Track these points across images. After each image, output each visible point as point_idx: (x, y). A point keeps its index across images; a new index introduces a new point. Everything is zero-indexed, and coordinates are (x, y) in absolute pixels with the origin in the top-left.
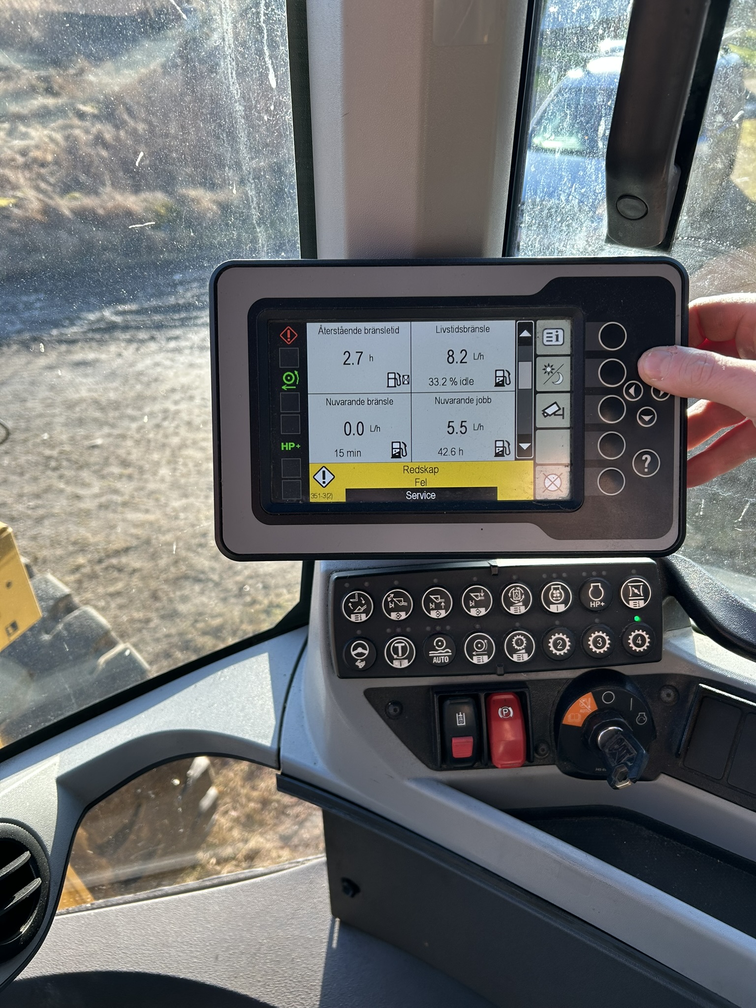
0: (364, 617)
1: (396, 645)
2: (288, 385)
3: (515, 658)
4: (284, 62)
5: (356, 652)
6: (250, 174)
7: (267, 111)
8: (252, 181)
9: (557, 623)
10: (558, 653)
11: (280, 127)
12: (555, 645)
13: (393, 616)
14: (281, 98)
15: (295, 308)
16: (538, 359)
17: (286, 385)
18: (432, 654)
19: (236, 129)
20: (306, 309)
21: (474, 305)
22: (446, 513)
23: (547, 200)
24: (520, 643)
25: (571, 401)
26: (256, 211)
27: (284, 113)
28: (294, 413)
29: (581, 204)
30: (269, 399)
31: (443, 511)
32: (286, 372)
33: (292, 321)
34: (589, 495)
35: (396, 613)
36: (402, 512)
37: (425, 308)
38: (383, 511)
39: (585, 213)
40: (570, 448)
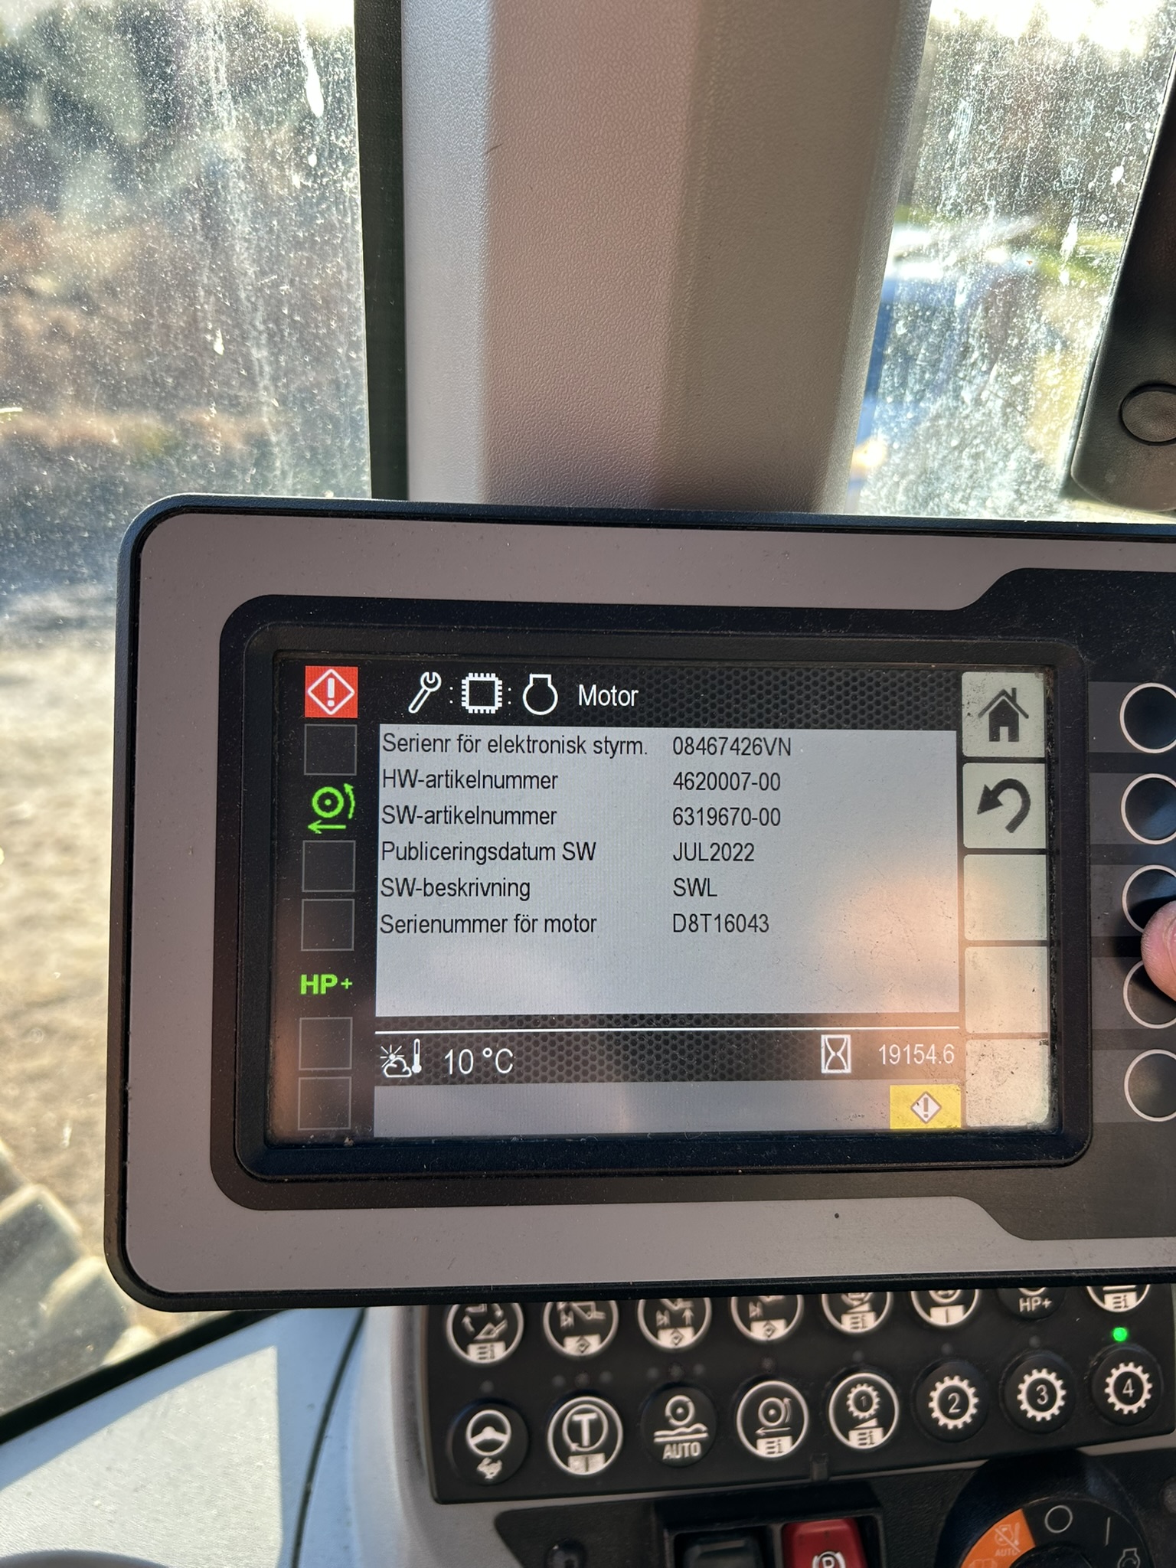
0: (499, 1352)
1: (577, 1418)
2: (326, 821)
3: (854, 1441)
4: (342, 54)
5: (479, 1438)
6: (255, 309)
7: (302, 166)
8: (261, 327)
9: (948, 1351)
10: (951, 1424)
11: (329, 208)
12: (945, 1404)
13: (571, 1346)
14: (333, 138)
15: (351, 624)
16: (967, 767)
17: (319, 821)
18: (661, 1436)
19: (225, 202)
20: (380, 627)
21: (814, 631)
22: (744, 1173)
23: (929, 398)
24: (864, 1404)
25: (1050, 877)
26: (269, 394)
27: (340, 174)
28: (338, 895)
29: (1008, 410)
30: (272, 859)
31: (735, 1168)
32: (322, 787)
33: (340, 656)
34: (1103, 1121)
35: (577, 1338)
36: (626, 1170)
37: (690, 635)
38: (576, 1168)
39: (1017, 429)
40: (1051, 996)
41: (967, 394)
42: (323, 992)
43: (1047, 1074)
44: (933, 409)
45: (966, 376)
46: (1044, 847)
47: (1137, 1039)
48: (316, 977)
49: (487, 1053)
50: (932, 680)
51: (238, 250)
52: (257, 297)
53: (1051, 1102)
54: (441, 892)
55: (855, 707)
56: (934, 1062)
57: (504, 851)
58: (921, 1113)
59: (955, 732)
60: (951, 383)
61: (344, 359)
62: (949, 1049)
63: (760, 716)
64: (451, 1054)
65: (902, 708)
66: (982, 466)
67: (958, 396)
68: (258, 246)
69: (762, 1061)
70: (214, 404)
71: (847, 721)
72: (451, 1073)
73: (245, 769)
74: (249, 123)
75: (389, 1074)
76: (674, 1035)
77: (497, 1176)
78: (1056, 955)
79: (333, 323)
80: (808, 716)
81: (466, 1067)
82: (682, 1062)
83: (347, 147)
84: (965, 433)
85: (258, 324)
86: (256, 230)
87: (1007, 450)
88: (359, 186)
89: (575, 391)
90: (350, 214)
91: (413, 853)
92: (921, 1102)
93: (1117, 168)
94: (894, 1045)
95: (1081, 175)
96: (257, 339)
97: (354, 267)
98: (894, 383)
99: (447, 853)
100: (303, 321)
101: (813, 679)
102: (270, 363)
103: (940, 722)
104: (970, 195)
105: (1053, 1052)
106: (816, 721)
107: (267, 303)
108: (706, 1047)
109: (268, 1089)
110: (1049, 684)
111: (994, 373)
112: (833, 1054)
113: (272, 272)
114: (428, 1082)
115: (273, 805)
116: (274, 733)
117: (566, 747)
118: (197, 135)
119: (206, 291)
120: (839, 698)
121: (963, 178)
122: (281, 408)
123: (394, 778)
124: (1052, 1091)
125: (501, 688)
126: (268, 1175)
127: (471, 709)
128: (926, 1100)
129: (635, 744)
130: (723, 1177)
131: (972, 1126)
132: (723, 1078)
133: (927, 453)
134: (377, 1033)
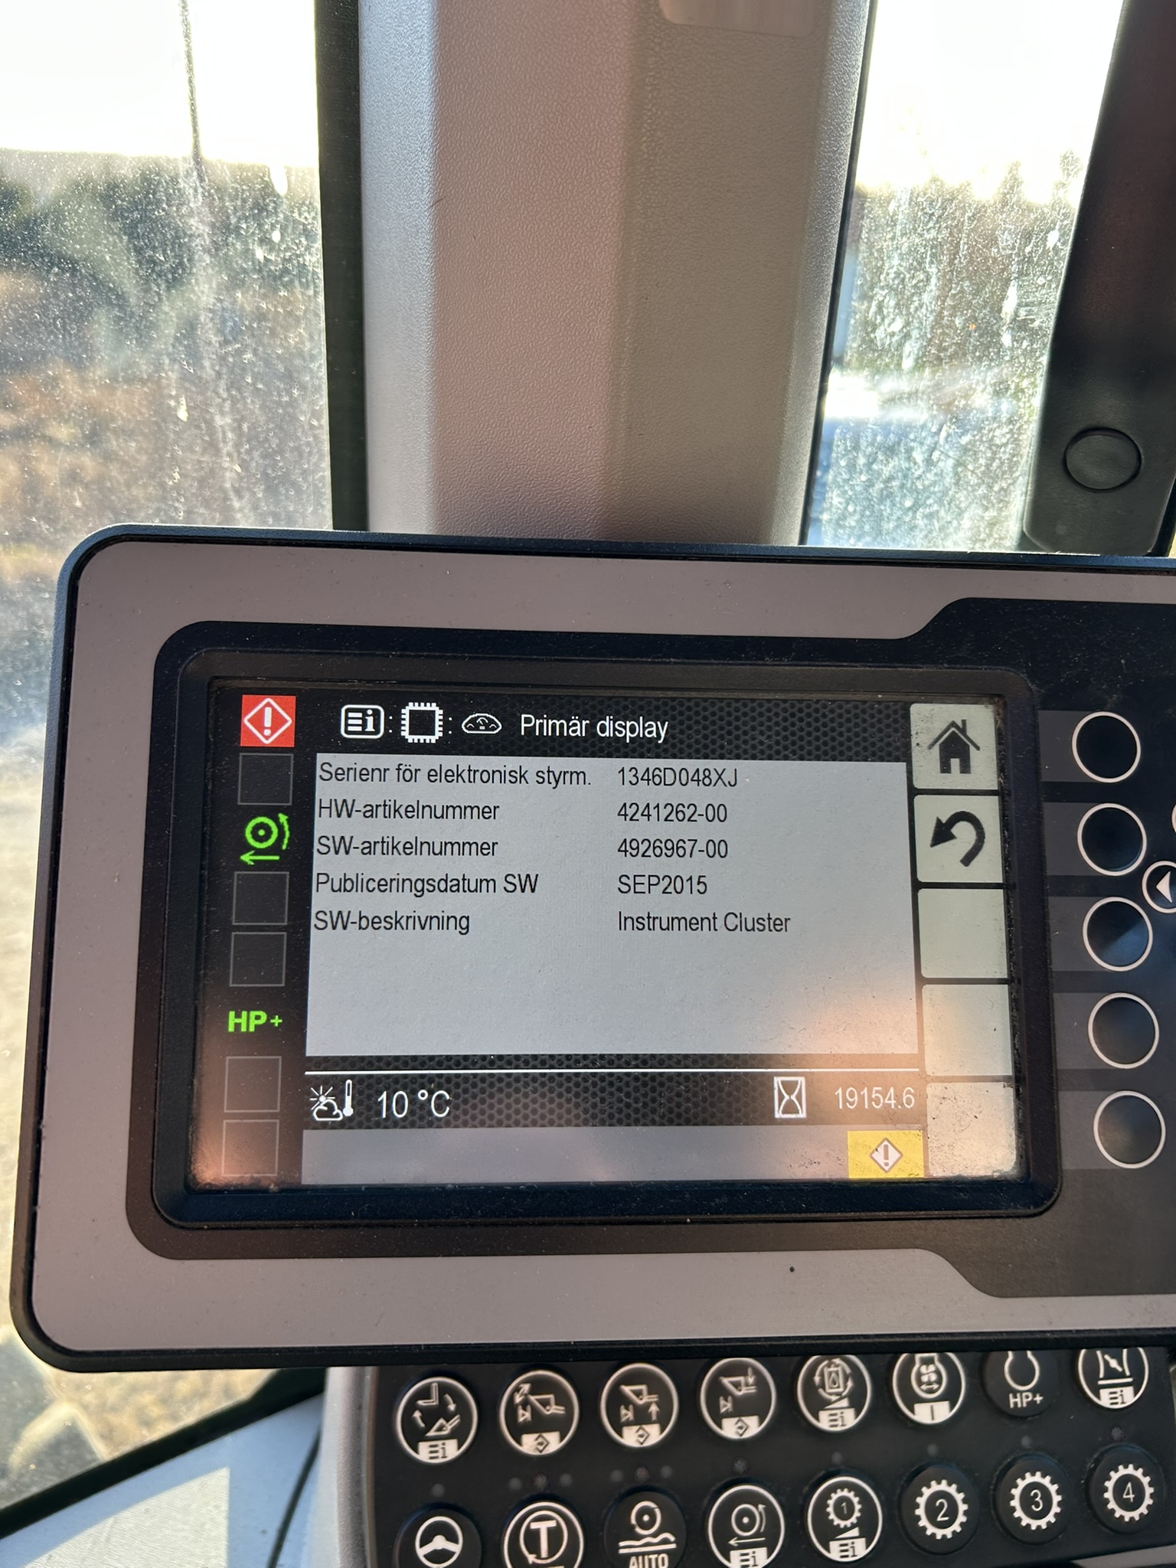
0: (451, 1450)
1: (534, 1526)
2: (259, 852)
3: (835, 1552)
5: (429, 1548)
6: (219, 377)
7: (265, 241)
8: (225, 395)
9: (932, 1450)
10: (940, 1533)
11: (291, 281)
12: (932, 1512)
13: (529, 1444)
14: (297, 216)
15: (288, 650)
16: (918, 799)
17: (253, 852)
18: (625, 1547)
19: (190, 274)
20: (317, 653)
21: (756, 659)
22: (692, 1222)
23: (882, 461)
24: (845, 1512)
25: (1007, 911)
26: (232, 461)
27: (303, 249)
28: (269, 928)
29: (960, 469)
30: (201, 889)
31: (683, 1217)
32: (255, 817)
33: (276, 684)
34: (1074, 1168)
35: (536, 1435)
36: (567, 1219)
37: (632, 662)
38: (514, 1217)
39: (969, 488)
40: (1013, 1035)
41: (918, 456)
42: (252, 1029)
43: (1013, 1119)
44: (886, 471)
45: (916, 437)
46: (1000, 881)
47: (1107, 1080)
48: (244, 1014)
49: (422, 1095)
50: (880, 712)
51: (203, 320)
52: (221, 365)
53: (1018, 1149)
54: (376, 926)
55: (801, 739)
56: (893, 1107)
57: (443, 882)
58: (882, 1162)
59: (905, 764)
60: (902, 445)
61: (307, 427)
62: (909, 1092)
63: (706, 747)
64: (384, 1096)
65: (849, 739)
66: (937, 525)
67: (909, 457)
68: (222, 316)
69: (712, 1105)
70: (177, 470)
71: (794, 752)
72: (384, 1116)
73: (176, 795)
74: (214, 199)
75: (319, 1117)
76: (619, 1077)
77: (430, 1225)
78: (1017, 992)
79: (295, 391)
80: (754, 747)
81: (400, 1110)
82: (628, 1106)
83: (309, 224)
84: (918, 493)
85: (221, 391)
86: (221, 301)
87: (959, 508)
88: (321, 261)
89: (520, 434)
90: (312, 287)
91: (349, 885)
92: (881, 1150)
93: (1051, 232)
94: (851, 1089)
95: (1018, 241)
96: (221, 407)
97: (316, 337)
98: (846, 446)
99: (383, 885)
100: (266, 389)
101: (758, 710)
102: (233, 430)
103: (889, 754)
104: (912, 264)
105: (1018, 1094)
106: (762, 752)
107: (231, 372)
108: (653, 1090)
109: (191, 1129)
110: (999, 714)
111: (943, 434)
112: (787, 1097)
113: (236, 340)
114: (360, 1126)
115: (204, 834)
116: (207, 761)
117: (508, 778)
118: (164, 210)
119: (170, 360)
120: (785, 729)
121: (905, 249)
122: (243, 474)
123: (330, 808)
124: (1018, 1137)
125: (441, 717)
126: (186, 1221)
127: (411, 739)
128: (886, 1148)
129: (578, 774)
130: (669, 1226)
131: (935, 1175)
132: (671, 1123)
133: (882, 515)
134: (307, 1073)
